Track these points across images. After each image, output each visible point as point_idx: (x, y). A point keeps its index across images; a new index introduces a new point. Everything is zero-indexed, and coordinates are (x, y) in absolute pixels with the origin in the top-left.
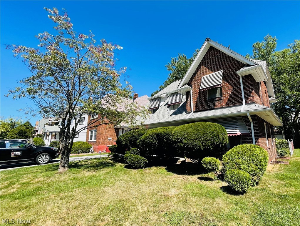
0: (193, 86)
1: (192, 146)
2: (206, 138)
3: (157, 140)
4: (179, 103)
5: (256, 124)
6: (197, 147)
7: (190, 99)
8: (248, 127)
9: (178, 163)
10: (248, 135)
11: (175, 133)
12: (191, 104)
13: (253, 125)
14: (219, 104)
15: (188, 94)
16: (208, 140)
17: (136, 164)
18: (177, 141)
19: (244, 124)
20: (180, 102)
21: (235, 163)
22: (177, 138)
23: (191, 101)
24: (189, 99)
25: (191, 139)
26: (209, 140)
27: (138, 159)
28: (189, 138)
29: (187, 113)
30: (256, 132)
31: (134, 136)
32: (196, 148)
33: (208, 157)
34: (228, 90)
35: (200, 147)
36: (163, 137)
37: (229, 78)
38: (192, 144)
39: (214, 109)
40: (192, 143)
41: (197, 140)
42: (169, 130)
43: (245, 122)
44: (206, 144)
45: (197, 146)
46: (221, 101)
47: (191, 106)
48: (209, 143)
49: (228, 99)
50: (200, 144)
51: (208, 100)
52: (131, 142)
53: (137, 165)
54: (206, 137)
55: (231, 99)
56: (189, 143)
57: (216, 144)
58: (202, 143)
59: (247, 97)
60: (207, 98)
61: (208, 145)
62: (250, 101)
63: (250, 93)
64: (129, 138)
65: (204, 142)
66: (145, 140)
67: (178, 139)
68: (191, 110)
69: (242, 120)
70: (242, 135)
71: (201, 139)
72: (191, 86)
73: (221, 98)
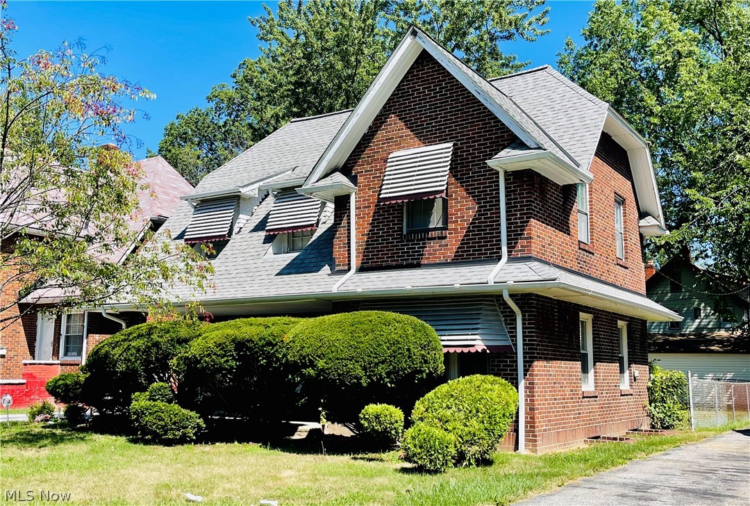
0: (360, 179)
1: (339, 375)
2: (376, 358)
3: (236, 360)
4: (309, 229)
5: (529, 320)
6: (352, 379)
7: (349, 223)
8: (510, 328)
9: (296, 437)
10: (506, 353)
11: (294, 342)
12: (349, 240)
13: (523, 324)
14: (438, 250)
15: (342, 203)
16: (379, 362)
17: (172, 429)
18: (301, 361)
19: (500, 321)
20: (312, 225)
21: (439, 419)
22: (301, 355)
23: (349, 230)
24: (344, 222)
25: (337, 359)
26: (383, 362)
27: (177, 414)
28: (331, 356)
29: (334, 272)
30: (527, 345)
31: (156, 345)
32: (349, 382)
33: (376, 404)
34: (465, 210)
35: (359, 379)
36: (257, 352)
37: (471, 170)
38: (339, 371)
39: (418, 266)
40: (338, 368)
41: (351, 360)
42: (275, 330)
43: (502, 312)
44: (373, 371)
45: (351, 376)
46: (443, 242)
47: (349, 247)
48: (382, 370)
49: (463, 240)
50: (360, 372)
51: (405, 233)
52: (147, 362)
53: (174, 435)
54: (375, 354)
55: (471, 239)
56: (331, 368)
57: (401, 373)
58: (365, 369)
59: (513, 239)
60: (402, 227)
61: (381, 376)
62: (521, 251)
63: (524, 226)
64: (138, 350)
65: (370, 368)
66: (201, 359)
67: (304, 358)
68: (349, 261)
69: (494, 305)
70: (488, 351)
71: (363, 358)
72: (354, 180)
73: (442, 233)
